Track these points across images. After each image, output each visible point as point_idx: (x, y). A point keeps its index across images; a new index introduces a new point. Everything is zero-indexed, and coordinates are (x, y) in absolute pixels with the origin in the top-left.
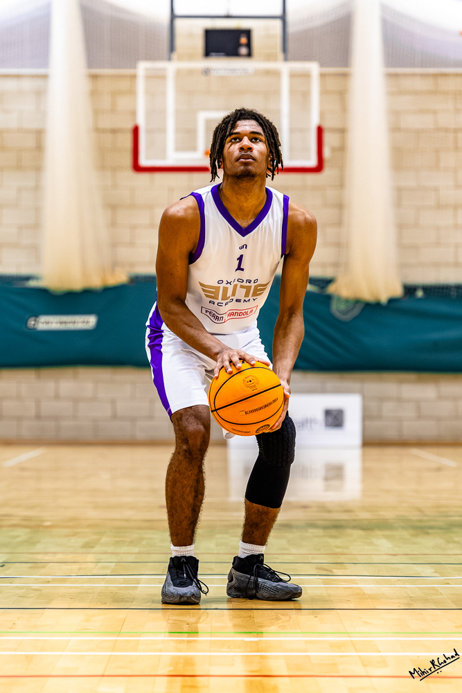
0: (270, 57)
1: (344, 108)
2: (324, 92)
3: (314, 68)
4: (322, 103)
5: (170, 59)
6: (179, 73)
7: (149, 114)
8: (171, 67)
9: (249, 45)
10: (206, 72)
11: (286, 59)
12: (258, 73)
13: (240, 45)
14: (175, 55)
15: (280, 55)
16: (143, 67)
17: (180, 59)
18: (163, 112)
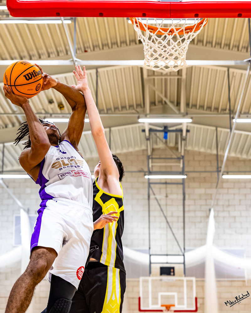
0: (180, 276)
1: (203, 291)
2: (197, 286)
3: (194, 279)
4: (196, 290)
5: (150, 276)
6: (152, 281)
7: (143, 293)
8: (150, 279)
9: (174, 272)
10: (161, 280)
11: (185, 276)
12: (176, 280)
13: (171, 272)
14: (151, 275)
15: (183, 275)
16: (141, 279)
17: (153, 276)
18: (148, 292)
